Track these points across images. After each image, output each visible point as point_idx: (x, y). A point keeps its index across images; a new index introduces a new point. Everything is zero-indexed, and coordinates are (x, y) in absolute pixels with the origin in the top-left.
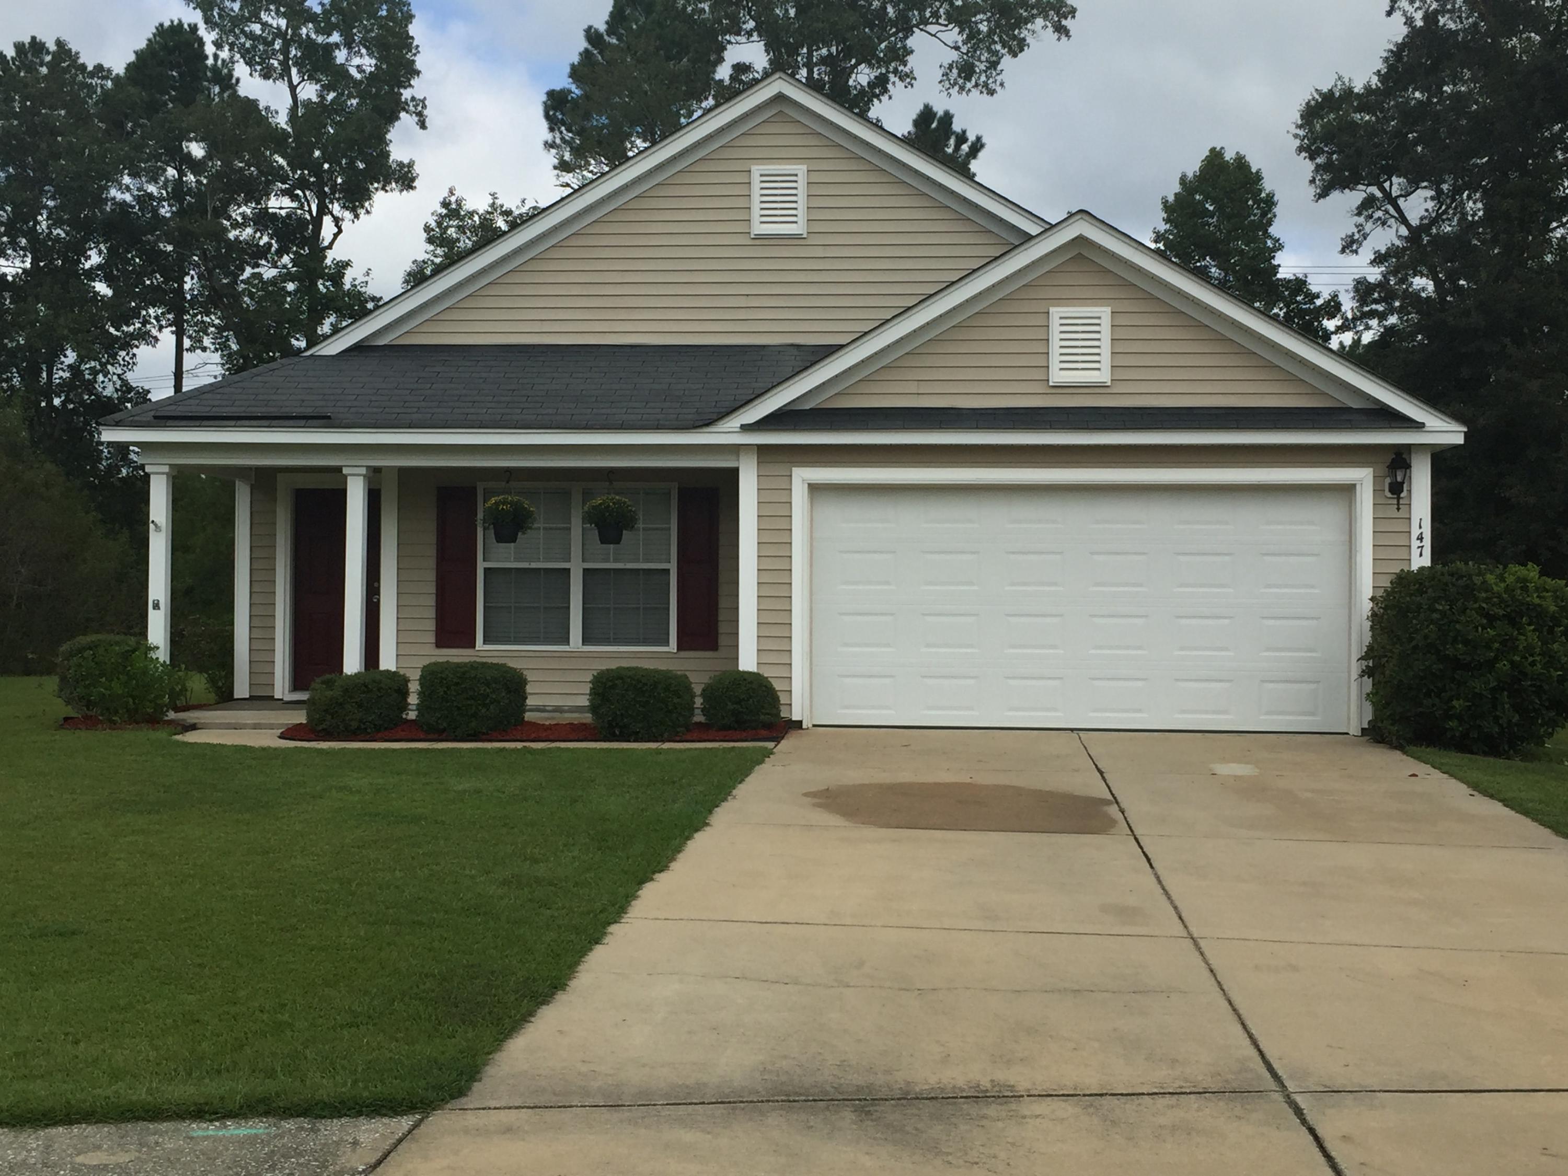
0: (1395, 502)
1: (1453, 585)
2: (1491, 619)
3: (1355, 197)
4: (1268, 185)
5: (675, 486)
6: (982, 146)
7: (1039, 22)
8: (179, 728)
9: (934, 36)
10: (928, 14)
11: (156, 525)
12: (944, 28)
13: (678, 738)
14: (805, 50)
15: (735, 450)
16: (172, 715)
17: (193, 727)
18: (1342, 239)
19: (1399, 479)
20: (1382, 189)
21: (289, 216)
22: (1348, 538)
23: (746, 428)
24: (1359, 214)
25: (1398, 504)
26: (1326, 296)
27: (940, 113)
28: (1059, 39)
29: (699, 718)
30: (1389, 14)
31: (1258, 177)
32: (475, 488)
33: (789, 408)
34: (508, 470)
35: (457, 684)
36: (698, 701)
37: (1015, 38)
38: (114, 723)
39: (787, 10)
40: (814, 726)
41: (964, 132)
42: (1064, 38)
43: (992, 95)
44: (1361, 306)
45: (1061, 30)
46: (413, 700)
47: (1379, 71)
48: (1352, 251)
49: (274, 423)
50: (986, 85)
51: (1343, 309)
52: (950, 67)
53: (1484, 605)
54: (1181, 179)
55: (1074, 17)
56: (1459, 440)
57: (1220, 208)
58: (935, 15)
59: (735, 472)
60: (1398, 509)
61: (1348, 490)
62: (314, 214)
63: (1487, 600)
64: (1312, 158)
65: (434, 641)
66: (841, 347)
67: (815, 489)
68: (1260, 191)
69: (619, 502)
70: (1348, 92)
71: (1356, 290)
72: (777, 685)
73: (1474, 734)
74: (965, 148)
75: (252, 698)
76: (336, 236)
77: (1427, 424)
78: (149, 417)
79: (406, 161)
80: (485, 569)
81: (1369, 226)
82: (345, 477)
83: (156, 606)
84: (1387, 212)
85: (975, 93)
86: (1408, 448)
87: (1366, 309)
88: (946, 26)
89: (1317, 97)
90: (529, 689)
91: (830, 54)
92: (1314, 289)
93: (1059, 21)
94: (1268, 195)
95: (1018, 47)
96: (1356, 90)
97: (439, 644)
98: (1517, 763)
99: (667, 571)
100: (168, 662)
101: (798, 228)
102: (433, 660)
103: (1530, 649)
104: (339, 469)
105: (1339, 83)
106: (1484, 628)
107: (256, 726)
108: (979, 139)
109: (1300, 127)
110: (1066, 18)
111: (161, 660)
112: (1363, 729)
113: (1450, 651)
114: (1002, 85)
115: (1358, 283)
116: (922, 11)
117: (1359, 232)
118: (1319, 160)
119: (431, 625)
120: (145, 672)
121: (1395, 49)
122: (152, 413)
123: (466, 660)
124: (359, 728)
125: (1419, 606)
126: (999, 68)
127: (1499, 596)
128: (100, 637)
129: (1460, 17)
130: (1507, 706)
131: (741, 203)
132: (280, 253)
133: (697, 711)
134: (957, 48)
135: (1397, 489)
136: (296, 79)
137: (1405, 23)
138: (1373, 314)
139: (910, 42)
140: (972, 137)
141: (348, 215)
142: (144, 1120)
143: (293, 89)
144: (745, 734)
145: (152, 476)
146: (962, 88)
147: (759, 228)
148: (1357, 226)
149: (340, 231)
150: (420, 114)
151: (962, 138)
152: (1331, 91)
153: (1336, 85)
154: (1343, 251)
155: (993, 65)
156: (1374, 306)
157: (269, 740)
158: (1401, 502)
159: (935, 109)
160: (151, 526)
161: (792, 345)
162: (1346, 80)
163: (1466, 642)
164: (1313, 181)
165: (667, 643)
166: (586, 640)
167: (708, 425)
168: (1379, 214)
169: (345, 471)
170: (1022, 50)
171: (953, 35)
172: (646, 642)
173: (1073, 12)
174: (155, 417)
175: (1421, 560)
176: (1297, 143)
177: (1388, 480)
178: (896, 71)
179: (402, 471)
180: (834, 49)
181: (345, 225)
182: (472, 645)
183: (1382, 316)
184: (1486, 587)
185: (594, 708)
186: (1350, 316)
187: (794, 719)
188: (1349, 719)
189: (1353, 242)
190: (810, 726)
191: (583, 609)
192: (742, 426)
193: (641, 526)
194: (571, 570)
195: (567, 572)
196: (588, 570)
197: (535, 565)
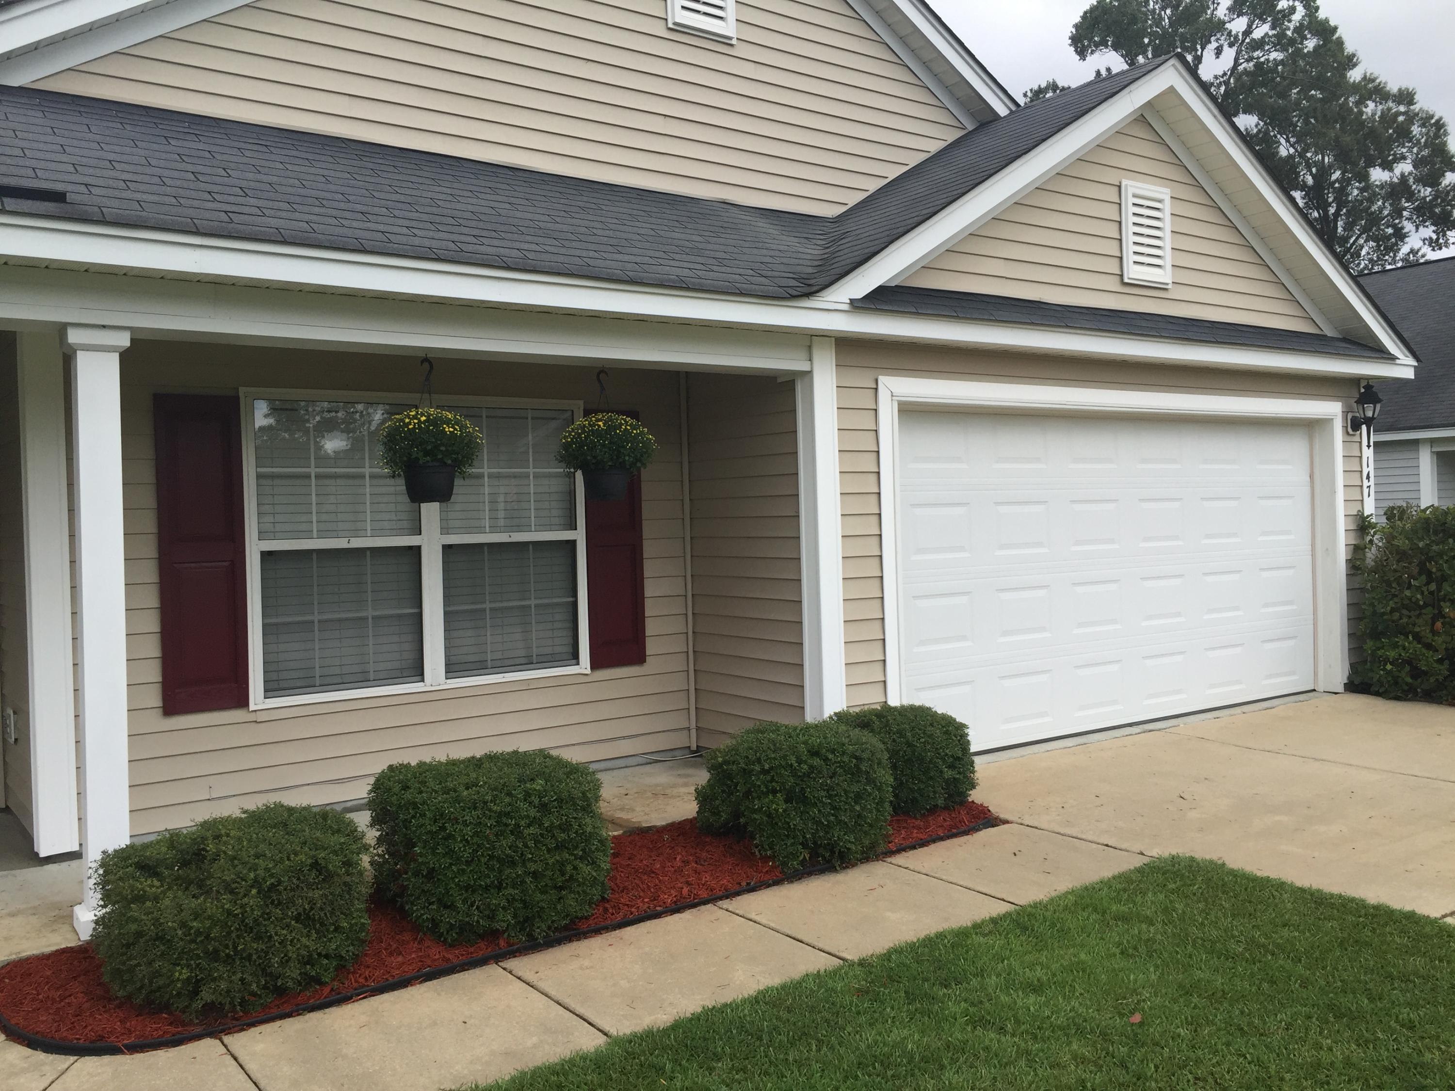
5: (579, 406)
15: (807, 342)
19: (1369, 414)
22: (1309, 478)
32: (237, 399)
56: (1409, 374)
61: (1312, 426)
65: (159, 702)
67: (905, 411)
77: (1394, 356)
80: (266, 556)
82: (77, 351)
97: (171, 708)
99: (573, 544)
101: (726, 28)
119: (148, 673)
147: (679, 15)
161: (726, 203)
165: (575, 657)
166: (450, 669)
167: (808, 295)
169: (74, 337)
172: (542, 661)
175: (1369, 500)
177: (1350, 417)
182: (243, 702)
188: (1316, 674)
191: (446, 613)
192: (852, 301)
193: (531, 471)
194: (423, 548)
195: (415, 552)
196: (450, 546)
197: (357, 543)
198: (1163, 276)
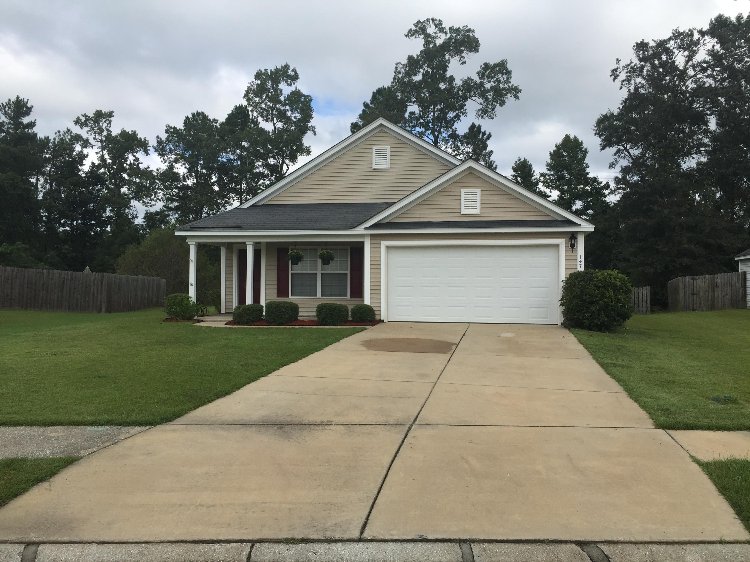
0: (572, 250)
1: (586, 276)
2: (598, 287)
3: (614, 149)
4: (585, 146)
5: (349, 247)
6: (491, 136)
7: (509, 95)
8: (197, 321)
9: (474, 101)
10: (472, 94)
11: (191, 260)
12: (478, 98)
13: (342, 325)
14: (432, 107)
15: (363, 235)
16: (196, 318)
17: (202, 321)
18: (609, 164)
19: (573, 242)
20: (624, 146)
21: (274, 164)
22: (557, 262)
23: (365, 229)
24: (615, 155)
25: (573, 251)
26: (604, 183)
27: (477, 125)
28: (516, 100)
29: (350, 319)
30: (621, 89)
31: (581, 143)
32: (288, 248)
33: (380, 222)
34: (295, 242)
35: (276, 308)
36: (350, 314)
37: (501, 100)
38: (177, 320)
39: (425, 95)
40: (388, 321)
41: (485, 131)
42: (517, 100)
43: (492, 119)
44: (617, 186)
45: (516, 97)
46: (264, 313)
47: (619, 108)
48: (613, 168)
49: (225, 229)
50: (490, 116)
51: (610, 187)
52: (479, 110)
53: (596, 283)
54: (556, 145)
55: (521, 93)
56: (592, 230)
57: (569, 155)
58: (475, 94)
59: (363, 243)
60: (573, 252)
61: (557, 246)
62: (281, 163)
63: (597, 281)
64: (600, 137)
65: (276, 295)
66: (395, 203)
67: (388, 248)
68: (582, 148)
69: (328, 252)
70: (612, 115)
71: (615, 180)
72: (375, 309)
73: (592, 324)
74: (485, 137)
75: (226, 313)
76: (287, 170)
77: (582, 225)
78: (188, 228)
79: (308, 146)
80: (292, 273)
81: (618, 159)
82: (247, 245)
83: (192, 285)
84: (625, 154)
85: (487, 118)
86: (577, 233)
87: (619, 187)
88: (479, 97)
89: (601, 116)
90: (300, 310)
91: (441, 108)
92: (600, 180)
93: (516, 94)
94: (585, 149)
95: (502, 104)
96: (615, 114)
97: (278, 296)
98: (607, 334)
99: (347, 273)
100: (195, 302)
101: (387, 166)
102: (270, 301)
103: (610, 297)
104: (244, 243)
105: (609, 112)
106: (595, 290)
107: (220, 321)
108: (490, 134)
109: (596, 127)
110: (518, 93)
111: (193, 301)
112: (562, 323)
113: (584, 298)
114: (495, 116)
115: (616, 178)
116: (470, 93)
117: (615, 161)
118: (603, 138)
119: (276, 290)
120: (187, 305)
121: (624, 100)
122: (190, 226)
123: (280, 301)
124: (247, 321)
125: (575, 283)
126: (495, 110)
127: (601, 280)
128: (178, 294)
129: (645, 89)
130: (603, 315)
131: (370, 158)
132: (272, 176)
133: (349, 317)
134: (481, 104)
135: (573, 246)
136: (275, 121)
137: (628, 92)
138: (620, 188)
139: (466, 103)
140: (487, 133)
141: (291, 164)
142: (77, 425)
143: (274, 124)
144: (363, 324)
145: (190, 246)
146: (482, 117)
147: (375, 166)
148: (614, 159)
149: (288, 169)
150: (314, 131)
151: (484, 134)
152: (606, 115)
153: (608, 113)
154: (610, 168)
155: (493, 109)
156: (621, 186)
157: (222, 325)
158: (574, 250)
159: (475, 124)
160: (190, 260)
161: (385, 203)
162: (612, 111)
163: (590, 295)
164: (601, 144)
165: (347, 296)
166: (322, 295)
167: (354, 228)
168: (622, 155)
169: (246, 243)
170: (504, 104)
171: (481, 100)
172: (340, 296)
173: (520, 91)
174: (190, 228)
175: (581, 268)
176: (594, 132)
177: (570, 243)
178: (461, 113)
179: (267, 243)
180: (442, 106)
181: (290, 167)
182: (288, 296)
183: (624, 189)
184: (597, 277)
185: (317, 316)
186: (613, 189)
187: (381, 319)
188: (558, 320)
189: (613, 164)
190: (387, 321)
191: (321, 285)
192: (364, 228)
193: (339, 260)
194: (318, 274)
195: (316, 273)
196: (323, 273)
197: (306, 272)
198: (478, 211)
